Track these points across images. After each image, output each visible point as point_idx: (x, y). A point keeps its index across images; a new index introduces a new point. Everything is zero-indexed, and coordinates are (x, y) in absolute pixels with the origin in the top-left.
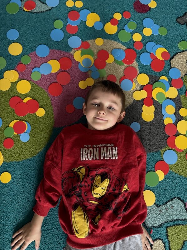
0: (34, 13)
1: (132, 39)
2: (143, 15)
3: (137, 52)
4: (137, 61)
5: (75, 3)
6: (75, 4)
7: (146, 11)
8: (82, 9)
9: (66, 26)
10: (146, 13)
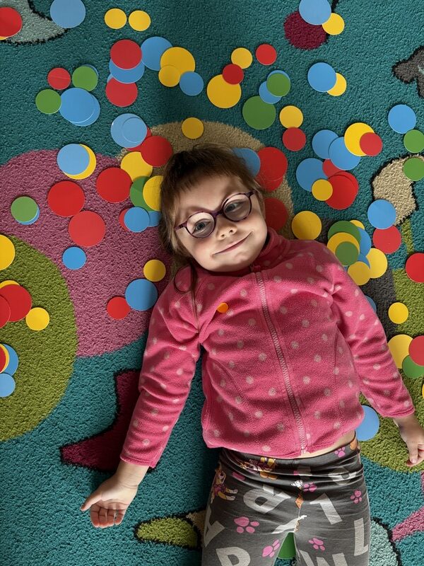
0: (18, 44)
1: (277, 122)
2: (308, 55)
3: (290, 156)
4: (289, 181)
5: (128, 17)
6: (130, 21)
9: (106, 82)
10: (317, 48)
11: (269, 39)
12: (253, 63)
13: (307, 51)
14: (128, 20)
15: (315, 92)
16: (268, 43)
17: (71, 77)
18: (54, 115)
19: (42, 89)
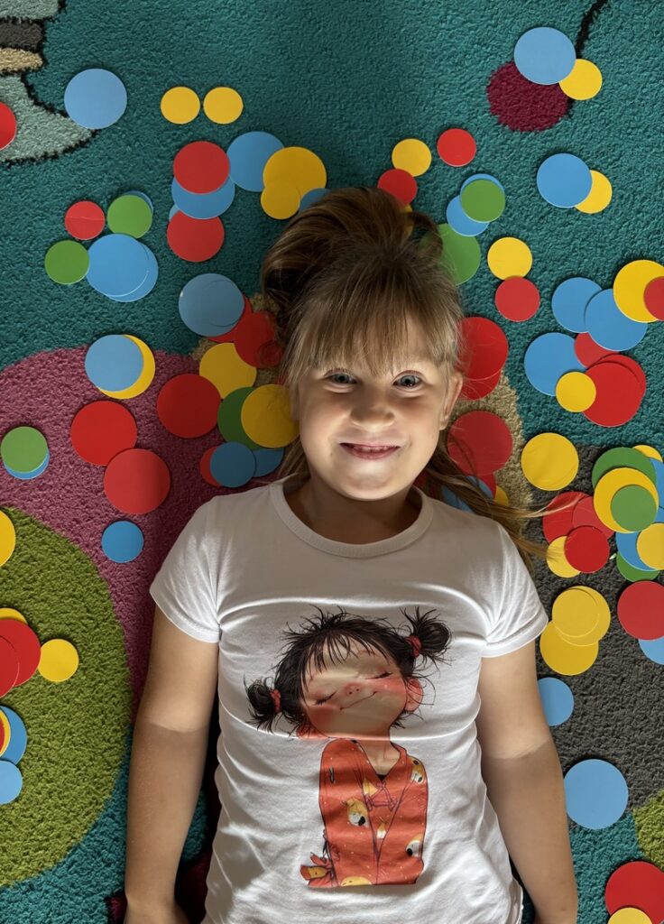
0: (12, 163)
1: (484, 270)
2: (535, 142)
3: (511, 332)
4: (511, 378)
5: (202, 100)
6: (205, 108)
7: (552, 121)
8: (237, 129)
9: (167, 220)
10: (551, 127)
11: (461, 119)
12: (433, 164)
13: (533, 134)
14: (202, 107)
15: (553, 210)
16: (460, 126)
17: (106, 215)
18: (78, 285)
19: (56, 241)
